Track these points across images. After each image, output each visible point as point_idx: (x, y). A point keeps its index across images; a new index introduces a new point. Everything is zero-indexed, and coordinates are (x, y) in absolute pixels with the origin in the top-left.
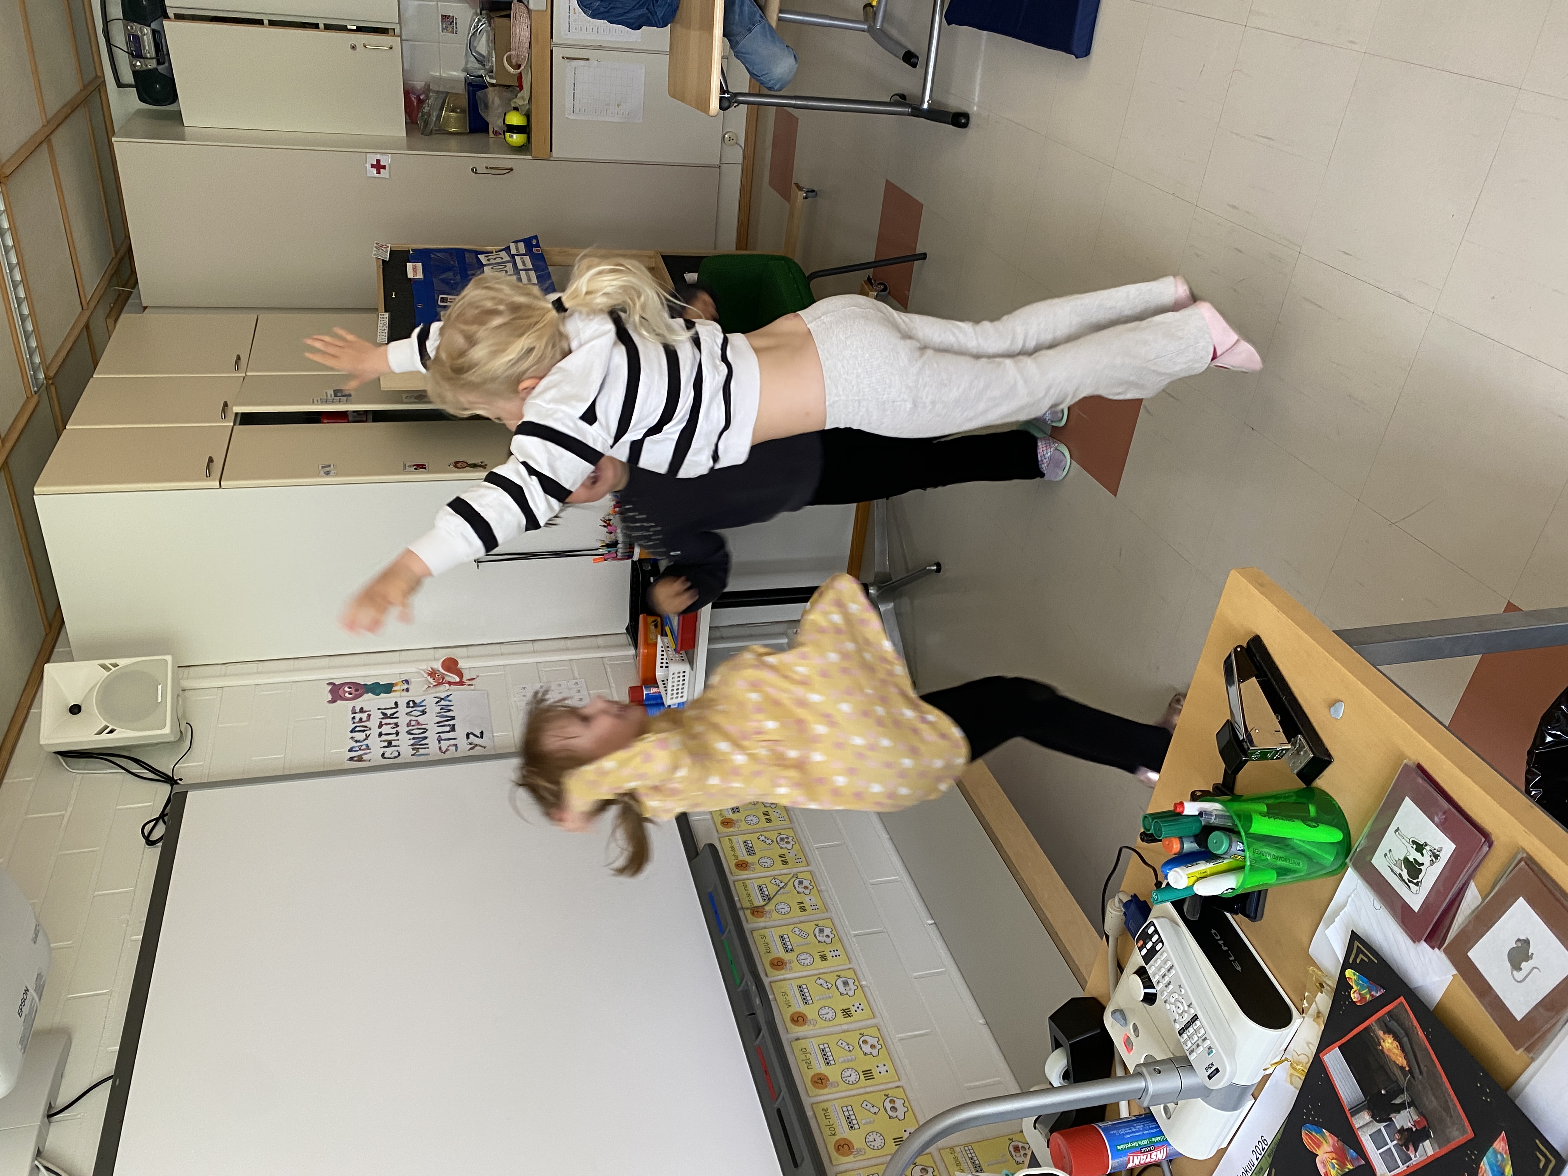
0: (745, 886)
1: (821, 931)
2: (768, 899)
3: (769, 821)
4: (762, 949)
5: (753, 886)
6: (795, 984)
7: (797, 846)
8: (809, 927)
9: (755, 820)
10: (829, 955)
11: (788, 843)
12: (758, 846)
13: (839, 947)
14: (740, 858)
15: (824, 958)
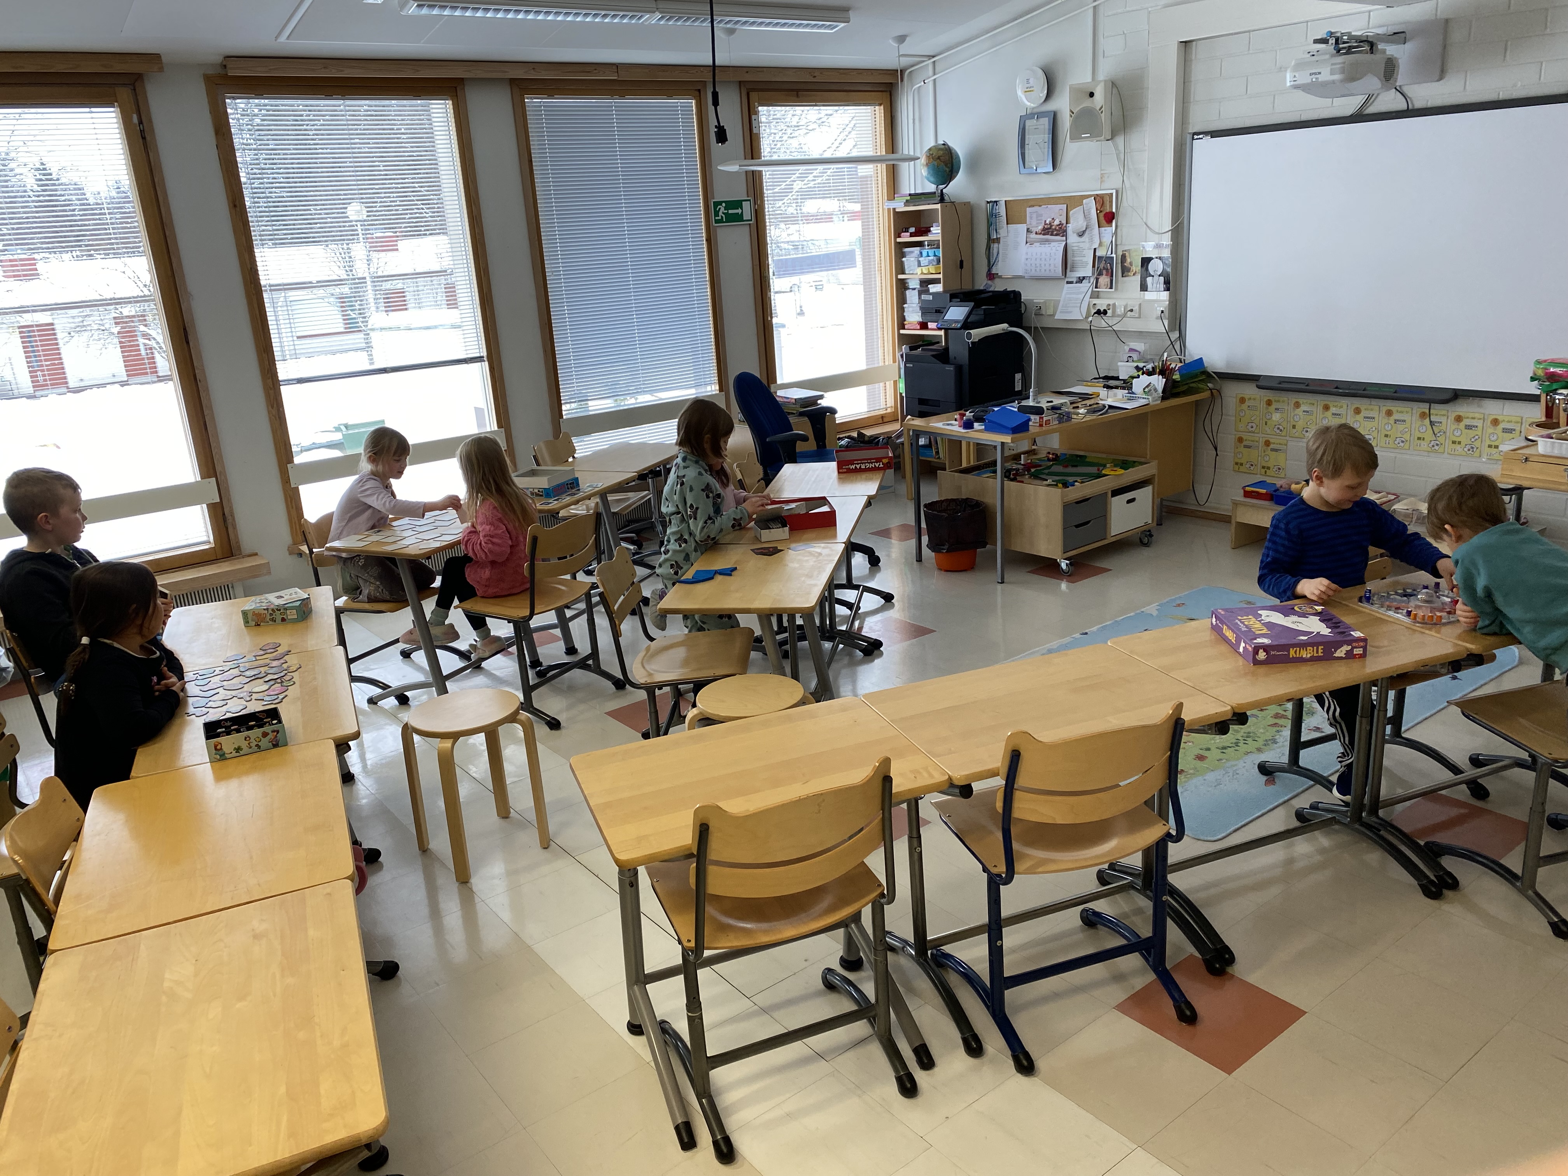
0: (1444, 415)
1: (1403, 442)
2: (1432, 423)
3: (1490, 446)
4: (1400, 409)
5: (1443, 420)
6: (1376, 416)
7: (1465, 454)
8: (1407, 437)
9: (1493, 439)
10: (1388, 439)
11: (1469, 450)
12: (1471, 433)
13: (1389, 446)
14: (1464, 420)
15: (1386, 436)
